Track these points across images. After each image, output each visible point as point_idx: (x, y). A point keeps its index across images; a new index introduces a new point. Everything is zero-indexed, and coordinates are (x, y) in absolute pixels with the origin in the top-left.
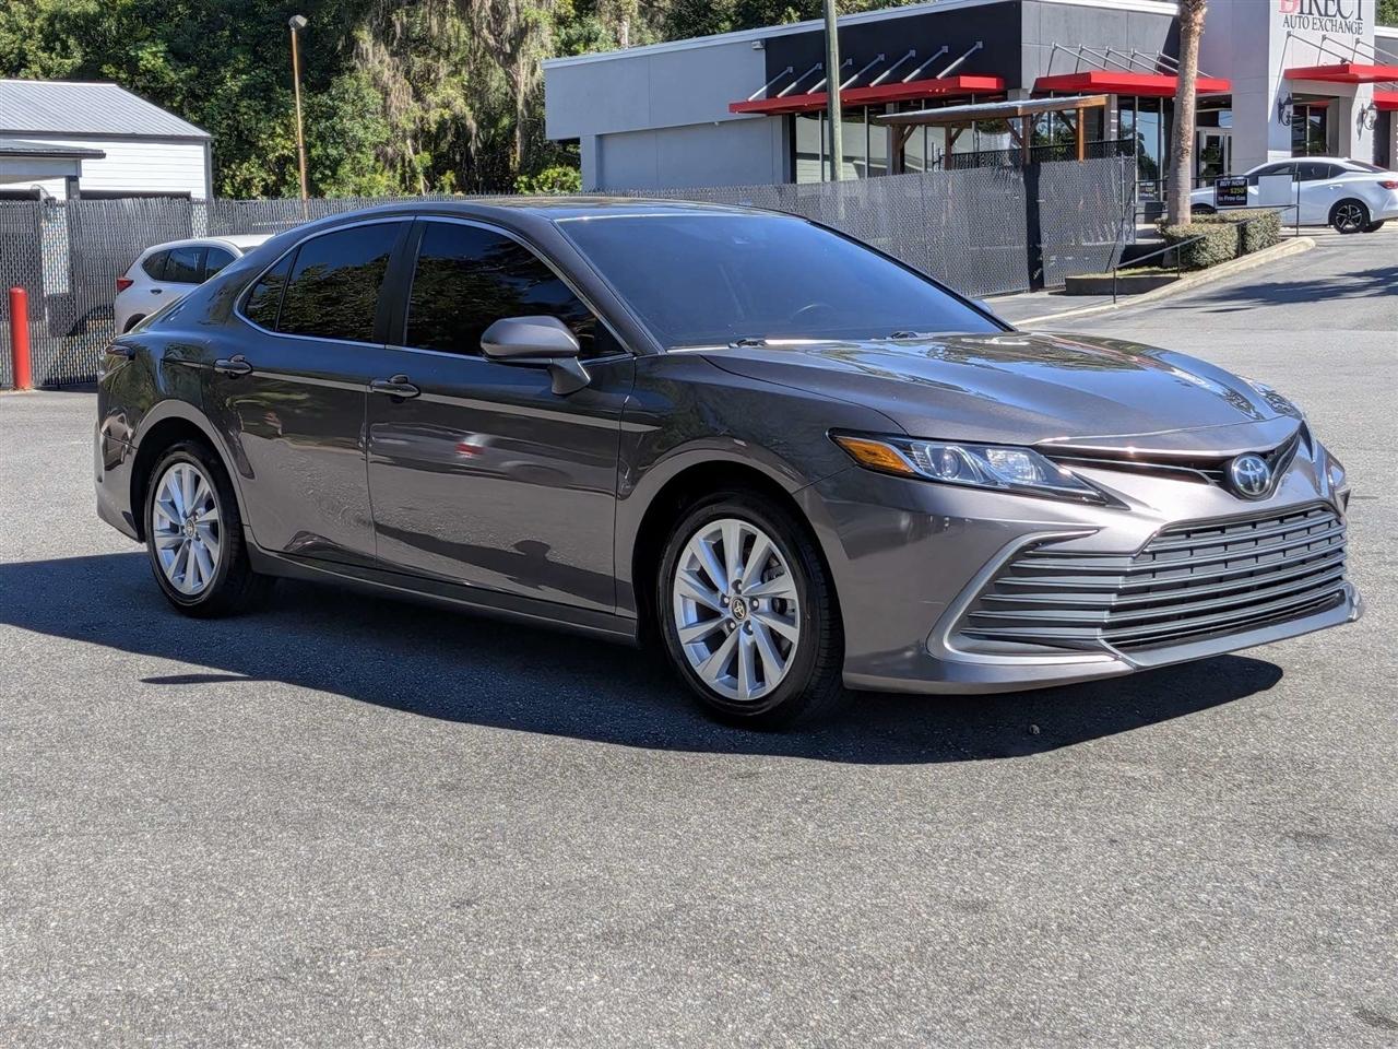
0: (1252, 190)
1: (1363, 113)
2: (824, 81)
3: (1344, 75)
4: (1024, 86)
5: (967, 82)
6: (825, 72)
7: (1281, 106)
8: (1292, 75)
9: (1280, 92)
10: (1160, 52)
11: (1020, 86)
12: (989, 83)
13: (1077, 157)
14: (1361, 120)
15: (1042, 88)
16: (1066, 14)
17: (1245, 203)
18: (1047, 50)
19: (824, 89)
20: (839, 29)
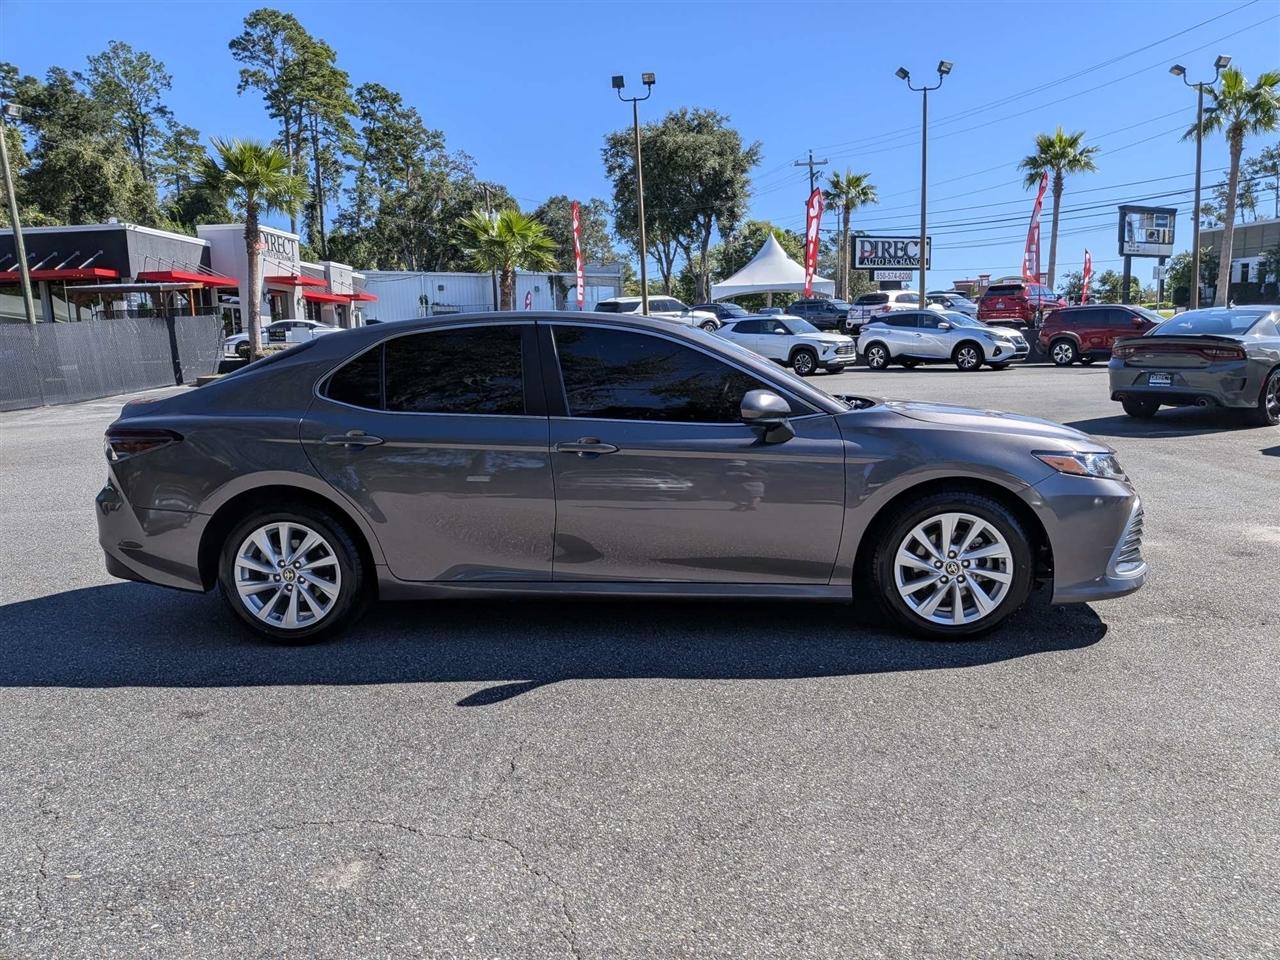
0: (288, 334)
1: (299, 300)
2: (17, 265)
3: (290, 281)
4: (132, 276)
5: (99, 272)
6: (16, 259)
7: (264, 295)
8: (268, 280)
9: (263, 287)
10: (198, 263)
11: (129, 276)
12: (111, 273)
13: (191, 315)
14: (298, 303)
15: (142, 278)
16: (150, 239)
17: (284, 340)
18: (142, 258)
19: (17, 270)
20: (23, 235)
